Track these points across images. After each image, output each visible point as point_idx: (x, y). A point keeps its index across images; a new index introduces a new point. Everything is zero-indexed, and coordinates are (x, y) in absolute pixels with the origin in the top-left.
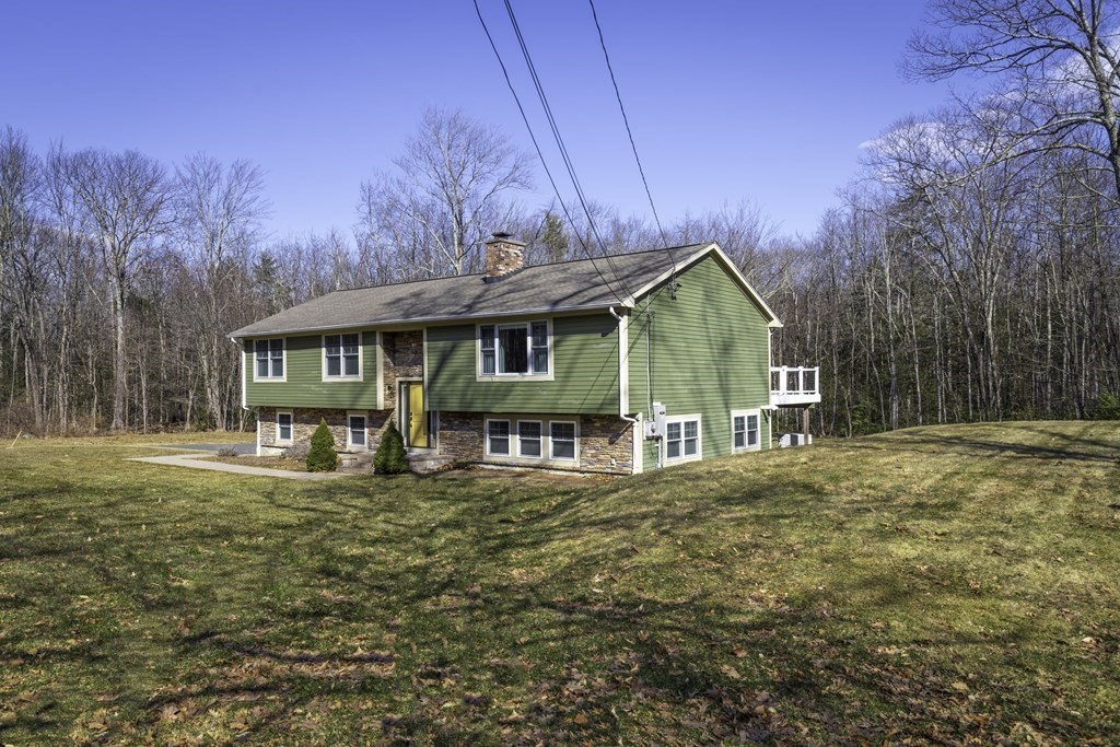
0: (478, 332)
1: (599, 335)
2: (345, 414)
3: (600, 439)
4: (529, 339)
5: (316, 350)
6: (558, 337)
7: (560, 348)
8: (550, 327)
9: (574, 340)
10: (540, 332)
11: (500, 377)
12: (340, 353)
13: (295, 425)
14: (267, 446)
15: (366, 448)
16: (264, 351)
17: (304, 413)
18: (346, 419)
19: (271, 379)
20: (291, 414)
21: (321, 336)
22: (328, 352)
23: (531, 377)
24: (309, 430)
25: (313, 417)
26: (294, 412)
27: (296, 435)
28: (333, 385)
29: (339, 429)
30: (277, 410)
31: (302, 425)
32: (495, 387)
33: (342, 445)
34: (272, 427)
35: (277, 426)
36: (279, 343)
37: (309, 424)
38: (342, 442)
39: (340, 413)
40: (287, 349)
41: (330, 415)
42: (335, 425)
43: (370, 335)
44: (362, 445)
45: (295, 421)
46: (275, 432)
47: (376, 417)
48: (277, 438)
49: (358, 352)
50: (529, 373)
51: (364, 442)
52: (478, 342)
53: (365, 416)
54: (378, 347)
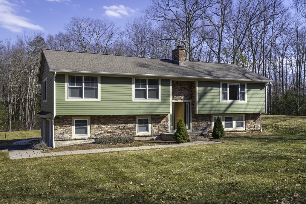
0: (221, 85)
1: (260, 90)
2: (135, 118)
3: (251, 121)
4: (239, 89)
5: (129, 86)
6: (248, 89)
7: (248, 93)
8: (246, 86)
9: (253, 91)
10: (243, 87)
11: (230, 101)
12: (146, 88)
13: (92, 126)
14: (62, 140)
15: (149, 133)
16: (76, 82)
17: (101, 118)
18: (135, 120)
19: (84, 99)
20: (88, 120)
21: (132, 78)
22: (136, 87)
23: (240, 101)
24: (105, 127)
25: (110, 120)
26: (91, 118)
27: (93, 131)
28: (140, 103)
29: (130, 125)
30: (72, 118)
31: (99, 125)
32: (228, 105)
33: (133, 133)
34: (68, 128)
35: (73, 128)
36: (92, 79)
37: (106, 124)
38: (133, 132)
39: (131, 117)
40: (101, 83)
41: (124, 118)
42: (127, 123)
43: (165, 81)
44: (147, 132)
45: (92, 123)
46: (71, 131)
47: (157, 119)
48: (73, 134)
49: (158, 88)
50: (239, 100)
51: (147, 130)
52: (221, 89)
53: (149, 118)
54: (171, 87)
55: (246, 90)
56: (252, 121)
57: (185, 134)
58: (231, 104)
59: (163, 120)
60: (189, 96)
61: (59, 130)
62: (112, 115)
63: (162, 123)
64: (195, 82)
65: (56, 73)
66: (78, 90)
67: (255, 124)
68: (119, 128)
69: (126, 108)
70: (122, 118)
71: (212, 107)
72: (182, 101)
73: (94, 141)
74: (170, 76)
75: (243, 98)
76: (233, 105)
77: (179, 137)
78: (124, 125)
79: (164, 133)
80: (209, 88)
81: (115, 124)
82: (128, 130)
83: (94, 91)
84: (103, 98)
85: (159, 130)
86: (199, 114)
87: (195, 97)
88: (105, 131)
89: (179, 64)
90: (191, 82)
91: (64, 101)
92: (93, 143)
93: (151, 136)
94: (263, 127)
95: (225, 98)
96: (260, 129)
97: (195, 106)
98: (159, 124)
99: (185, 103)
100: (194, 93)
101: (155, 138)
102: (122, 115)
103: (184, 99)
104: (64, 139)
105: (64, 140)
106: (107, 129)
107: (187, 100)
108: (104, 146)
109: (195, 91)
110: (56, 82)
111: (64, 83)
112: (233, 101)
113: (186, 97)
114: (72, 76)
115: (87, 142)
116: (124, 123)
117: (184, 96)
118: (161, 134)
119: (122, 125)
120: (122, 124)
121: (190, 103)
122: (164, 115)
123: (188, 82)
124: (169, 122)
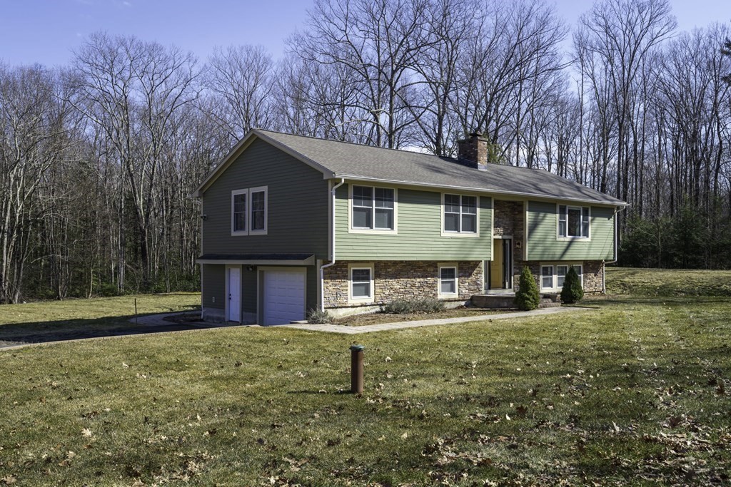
0: (558, 209)
1: (607, 219)
2: (437, 266)
4: (582, 217)
5: (437, 207)
6: (593, 218)
7: (593, 224)
8: (590, 212)
10: (586, 213)
11: (569, 238)
12: (459, 212)
13: (377, 281)
14: (333, 308)
15: (455, 295)
16: (364, 199)
17: (389, 267)
18: (437, 271)
19: (376, 231)
20: (371, 269)
21: (440, 193)
22: (446, 210)
23: (582, 239)
24: (396, 284)
25: (402, 271)
26: (375, 267)
27: (379, 290)
28: (451, 240)
29: (430, 280)
30: (349, 265)
31: (387, 280)
32: (565, 245)
33: (434, 295)
34: (342, 284)
35: (350, 283)
36: (386, 193)
37: (396, 278)
38: (434, 292)
39: (432, 266)
40: (399, 201)
41: (421, 267)
42: (426, 277)
43: (486, 200)
44: (452, 293)
45: (378, 276)
46: (347, 290)
47: (466, 268)
48: (349, 297)
49: (475, 212)
50: (581, 237)
51: (453, 290)
52: (558, 215)
53: (455, 267)
54: (493, 210)
55: (590, 218)
56: (593, 275)
57: (537, 294)
58: (571, 243)
59: (475, 272)
60: (511, 229)
61: (330, 288)
62: (406, 261)
63: (473, 278)
64: (522, 202)
65: (343, 181)
66: (364, 214)
67: (596, 280)
68: (414, 285)
69: (433, 249)
70: (419, 267)
71: (545, 250)
72: (500, 237)
73: (378, 309)
74: (492, 190)
75: (586, 234)
76: (575, 246)
77: (529, 299)
78: (422, 280)
79: (477, 294)
80: (542, 215)
81: (409, 278)
82: (427, 289)
83: (386, 215)
84: (400, 229)
85: (469, 290)
86: (528, 261)
87: (522, 229)
88: (397, 291)
89: (477, 168)
90: (514, 203)
91: (346, 233)
92: (377, 312)
93: (459, 300)
94: (607, 283)
95: (562, 233)
96: (603, 290)
97: (522, 247)
98: (470, 278)
99: (504, 240)
100: (521, 223)
101: (463, 303)
102: (418, 261)
103: (504, 234)
104: (336, 305)
105: (337, 308)
106: (396, 288)
107: (508, 234)
108: (410, 316)
109: (523, 220)
110: (336, 198)
111: (346, 201)
112: (573, 239)
113: (507, 230)
114: (358, 187)
115: (369, 312)
116: (423, 277)
117: (504, 228)
118: (472, 297)
119: (418, 280)
120: (419, 277)
121: (510, 240)
122: (476, 262)
123: (509, 202)
124: (483, 275)
